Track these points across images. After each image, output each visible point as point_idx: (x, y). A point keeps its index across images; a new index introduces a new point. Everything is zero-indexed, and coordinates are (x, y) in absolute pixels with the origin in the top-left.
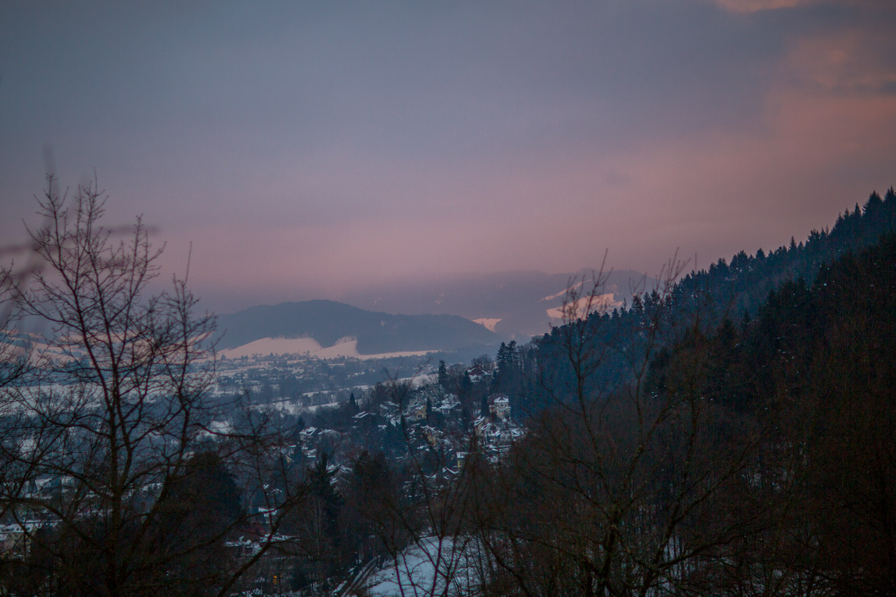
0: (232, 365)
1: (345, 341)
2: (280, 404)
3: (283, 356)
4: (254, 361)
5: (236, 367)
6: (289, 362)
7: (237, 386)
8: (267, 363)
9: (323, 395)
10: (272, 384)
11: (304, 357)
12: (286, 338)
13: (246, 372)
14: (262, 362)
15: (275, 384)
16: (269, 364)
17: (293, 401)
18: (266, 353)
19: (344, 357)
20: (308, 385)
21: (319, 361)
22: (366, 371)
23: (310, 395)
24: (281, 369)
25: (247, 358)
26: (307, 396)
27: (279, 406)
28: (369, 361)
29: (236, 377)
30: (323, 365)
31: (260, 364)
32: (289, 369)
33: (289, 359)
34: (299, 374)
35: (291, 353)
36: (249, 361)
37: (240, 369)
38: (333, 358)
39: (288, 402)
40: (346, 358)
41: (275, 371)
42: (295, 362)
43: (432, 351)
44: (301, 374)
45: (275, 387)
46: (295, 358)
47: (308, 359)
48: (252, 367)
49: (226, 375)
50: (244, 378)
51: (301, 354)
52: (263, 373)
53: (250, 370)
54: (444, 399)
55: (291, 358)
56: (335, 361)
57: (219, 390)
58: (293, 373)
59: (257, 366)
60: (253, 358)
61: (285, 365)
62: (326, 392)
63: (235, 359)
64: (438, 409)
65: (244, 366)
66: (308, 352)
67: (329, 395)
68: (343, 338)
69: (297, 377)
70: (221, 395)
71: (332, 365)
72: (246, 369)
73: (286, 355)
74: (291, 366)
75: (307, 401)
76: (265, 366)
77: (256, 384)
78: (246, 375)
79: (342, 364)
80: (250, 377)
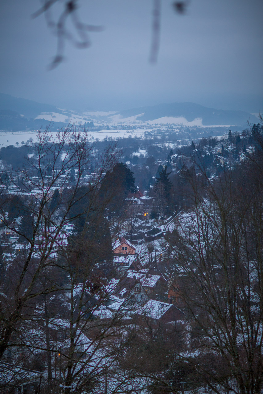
0: (151, 127)
1: (198, 120)
2: (168, 144)
3: (172, 125)
4: (160, 126)
5: (152, 128)
6: (174, 127)
7: (152, 135)
8: (165, 127)
9: (186, 141)
10: (166, 135)
11: (181, 125)
12: (174, 117)
13: (156, 130)
14: (163, 127)
15: (167, 136)
16: (166, 127)
17: (173, 143)
18: (165, 123)
19: (196, 126)
20: (180, 137)
21: (186, 127)
22: (205, 132)
23: (180, 141)
24: (170, 130)
25: (157, 124)
26: (179, 141)
27: (167, 145)
28: (206, 128)
29: (152, 132)
30: (187, 129)
31: (162, 127)
32: (173, 130)
33: (174, 126)
34: (177, 132)
35: (175, 123)
36: (158, 126)
37: (154, 129)
38: (192, 126)
39: (171, 143)
40: (197, 126)
41: (168, 130)
42: (177, 127)
43: (233, 125)
44: (178, 132)
45: (167, 137)
46: (177, 126)
47: (182, 126)
48: (159, 128)
49: (148, 131)
50: (155, 132)
51: (179, 124)
52: (163, 131)
53: (158, 129)
54: (229, 145)
55: (175, 125)
56: (193, 127)
57: (144, 137)
58: (175, 131)
59: (161, 128)
60: (160, 125)
61: (172, 128)
62: (186, 140)
63: (152, 125)
64: (227, 150)
65: (155, 128)
66: (182, 123)
67: (188, 141)
68: (197, 118)
69: (176, 133)
70: (145, 139)
71: (191, 129)
72: (156, 129)
73: (173, 124)
74: (175, 129)
75: (179, 143)
76: (164, 128)
77: (159, 135)
78: (156, 131)
79: (196, 129)
80: (157, 133)
